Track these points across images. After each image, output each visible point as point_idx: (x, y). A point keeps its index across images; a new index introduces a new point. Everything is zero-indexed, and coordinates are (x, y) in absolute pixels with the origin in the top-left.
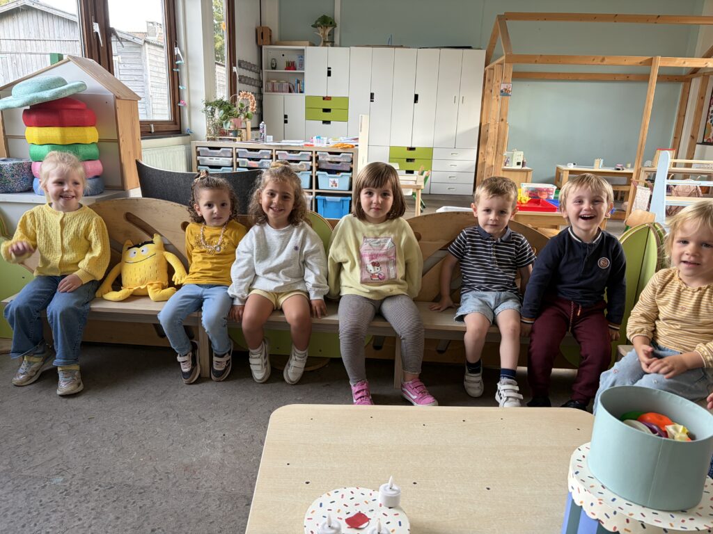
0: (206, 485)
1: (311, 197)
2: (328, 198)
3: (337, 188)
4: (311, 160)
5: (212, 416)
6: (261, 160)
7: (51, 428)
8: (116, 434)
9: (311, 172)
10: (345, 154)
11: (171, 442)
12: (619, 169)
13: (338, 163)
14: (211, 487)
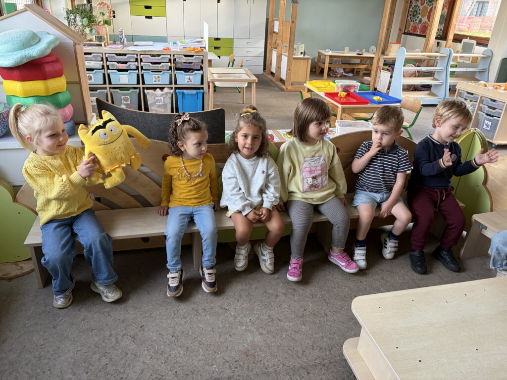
0: (271, 365)
1: (172, 91)
2: (186, 91)
3: (192, 83)
4: (170, 60)
5: (229, 305)
6: (129, 63)
7: (117, 342)
8: (173, 336)
9: (170, 71)
10: (197, 56)
11: (219, 335)
12: (360, 54)
13: (191, 63)
14: (274, 365)
